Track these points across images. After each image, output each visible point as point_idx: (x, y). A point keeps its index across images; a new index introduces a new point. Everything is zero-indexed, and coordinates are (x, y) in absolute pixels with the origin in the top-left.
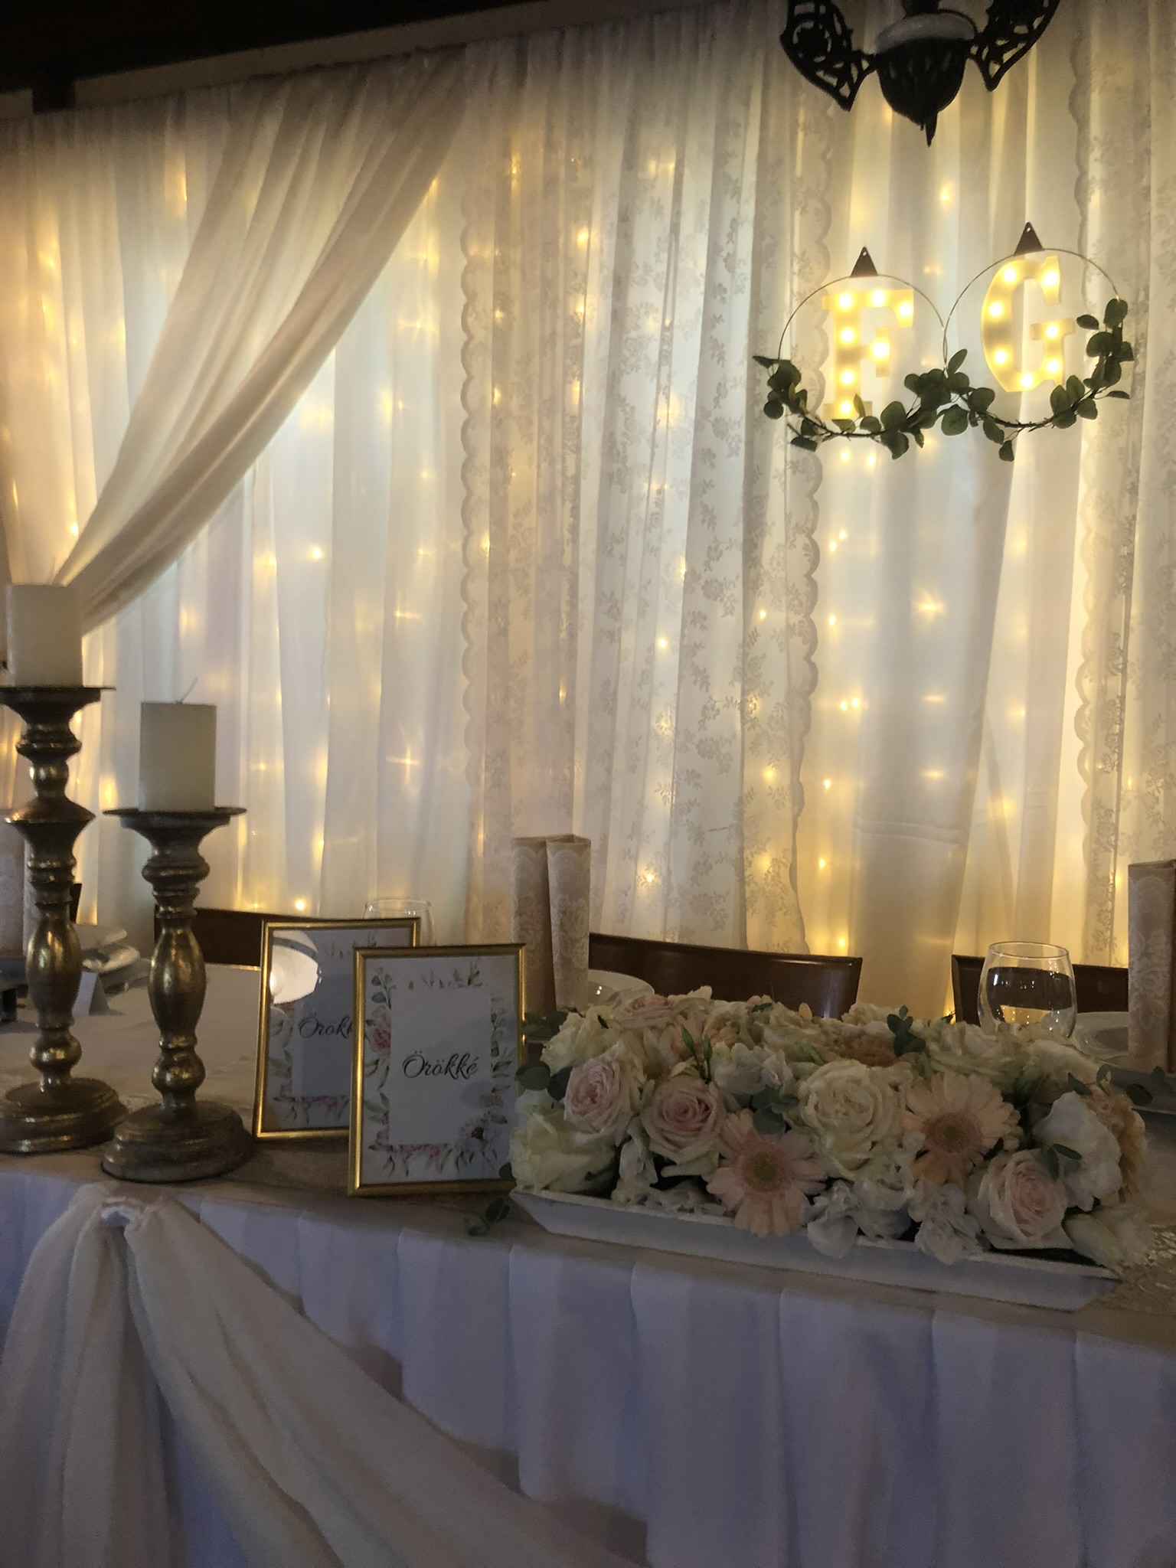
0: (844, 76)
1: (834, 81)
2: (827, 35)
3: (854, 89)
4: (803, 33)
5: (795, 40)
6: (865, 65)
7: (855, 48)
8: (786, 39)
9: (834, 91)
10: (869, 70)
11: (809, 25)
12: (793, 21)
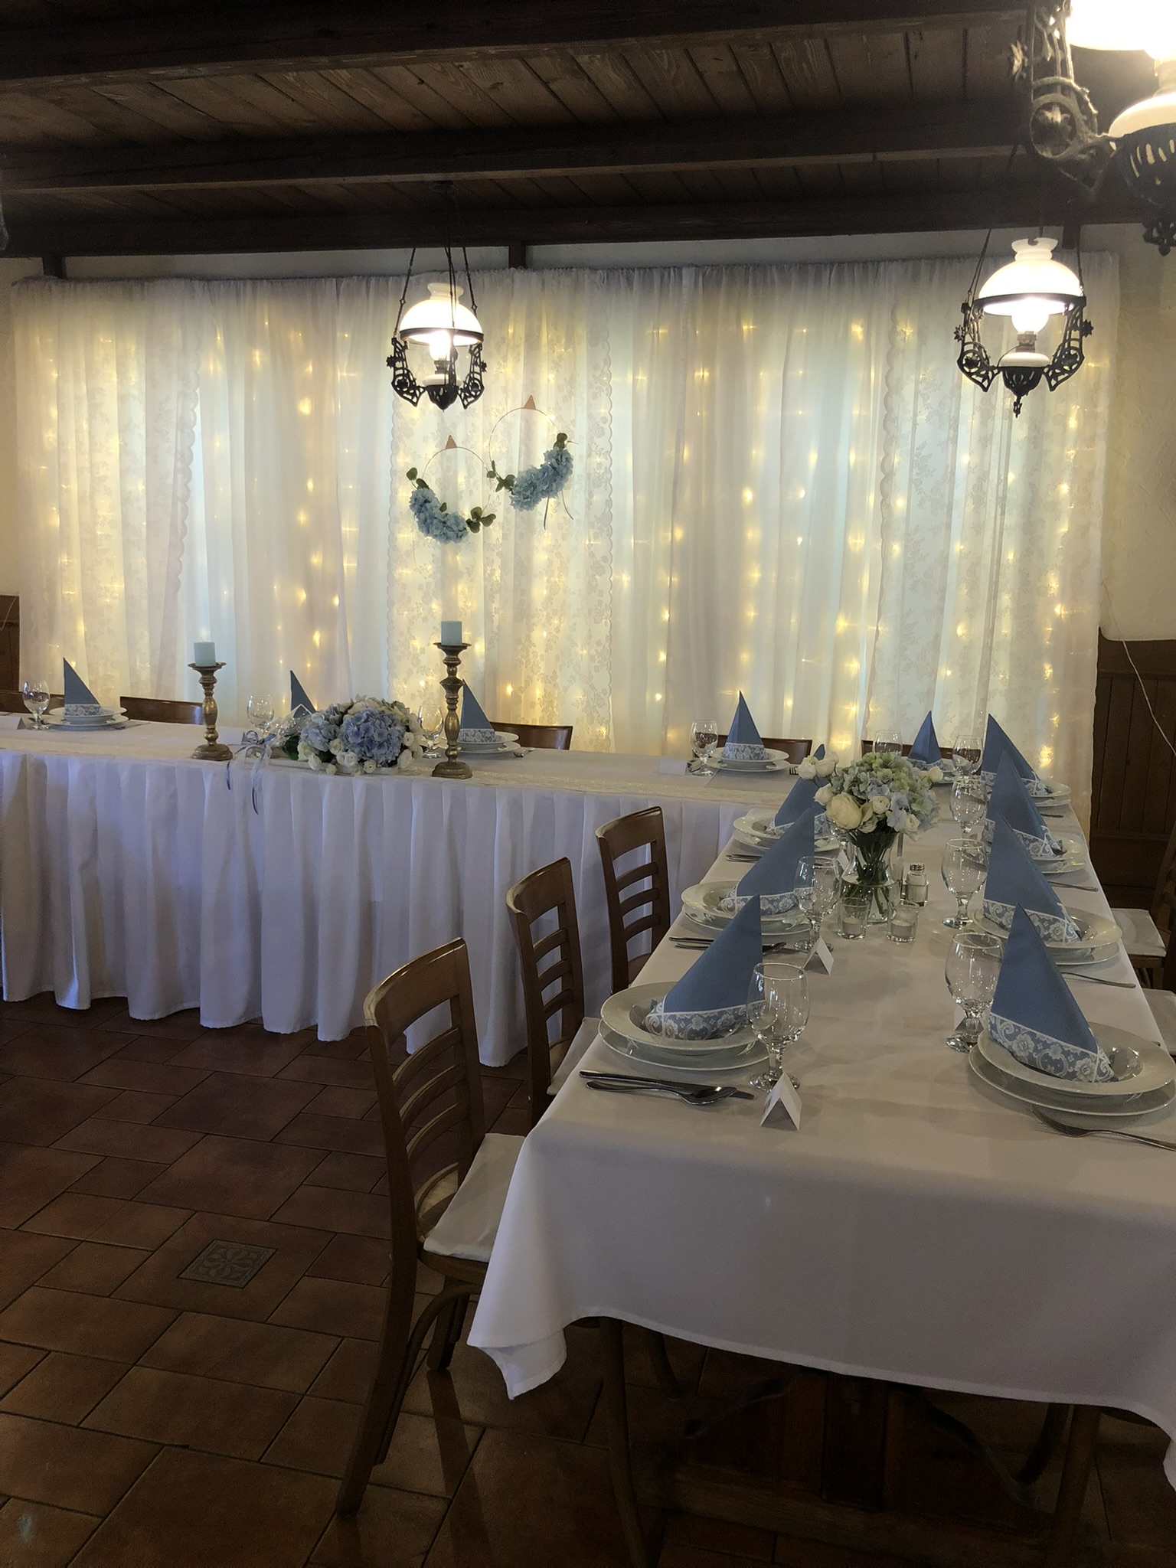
0: (414, 395)
1: (410, 397)
2: (408, 381)
3: (418, 399)
4: (399, 381)
5: (396, 384)
6: (422, 390)
7: (417, 385)
8: (393, 383)
9: (411, 401)
10: (423, 392)
11: (401, 378)
12: (395, 377)
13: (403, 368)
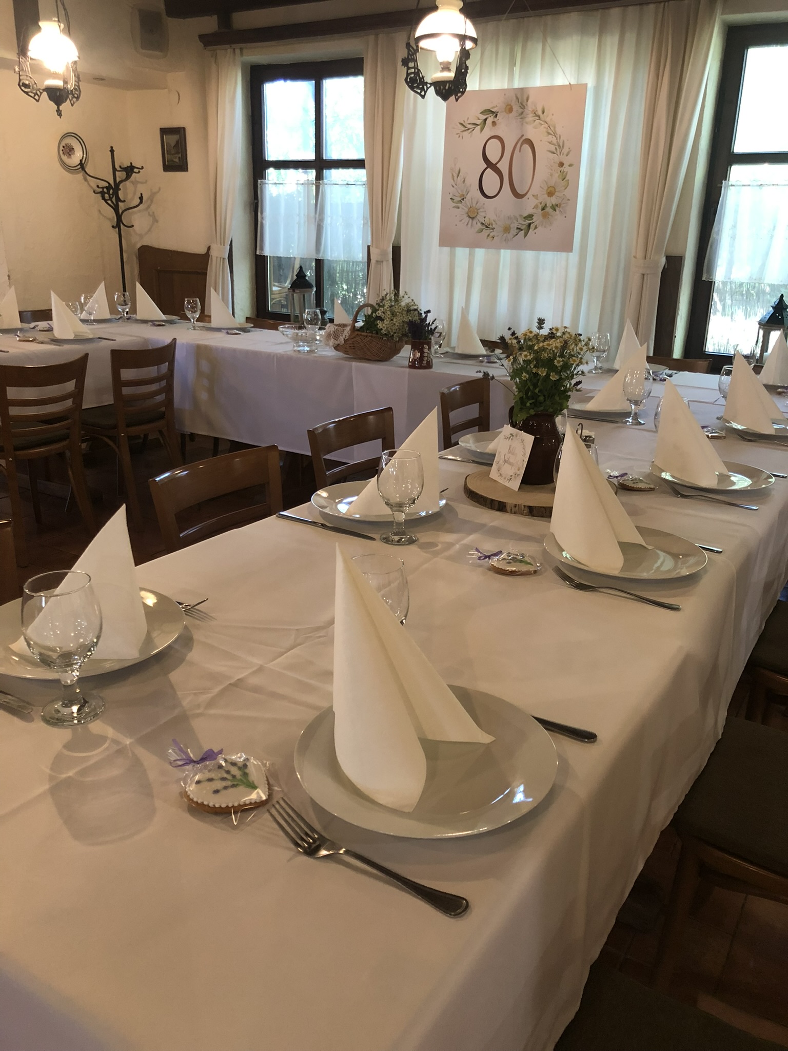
13: (414, 68)
